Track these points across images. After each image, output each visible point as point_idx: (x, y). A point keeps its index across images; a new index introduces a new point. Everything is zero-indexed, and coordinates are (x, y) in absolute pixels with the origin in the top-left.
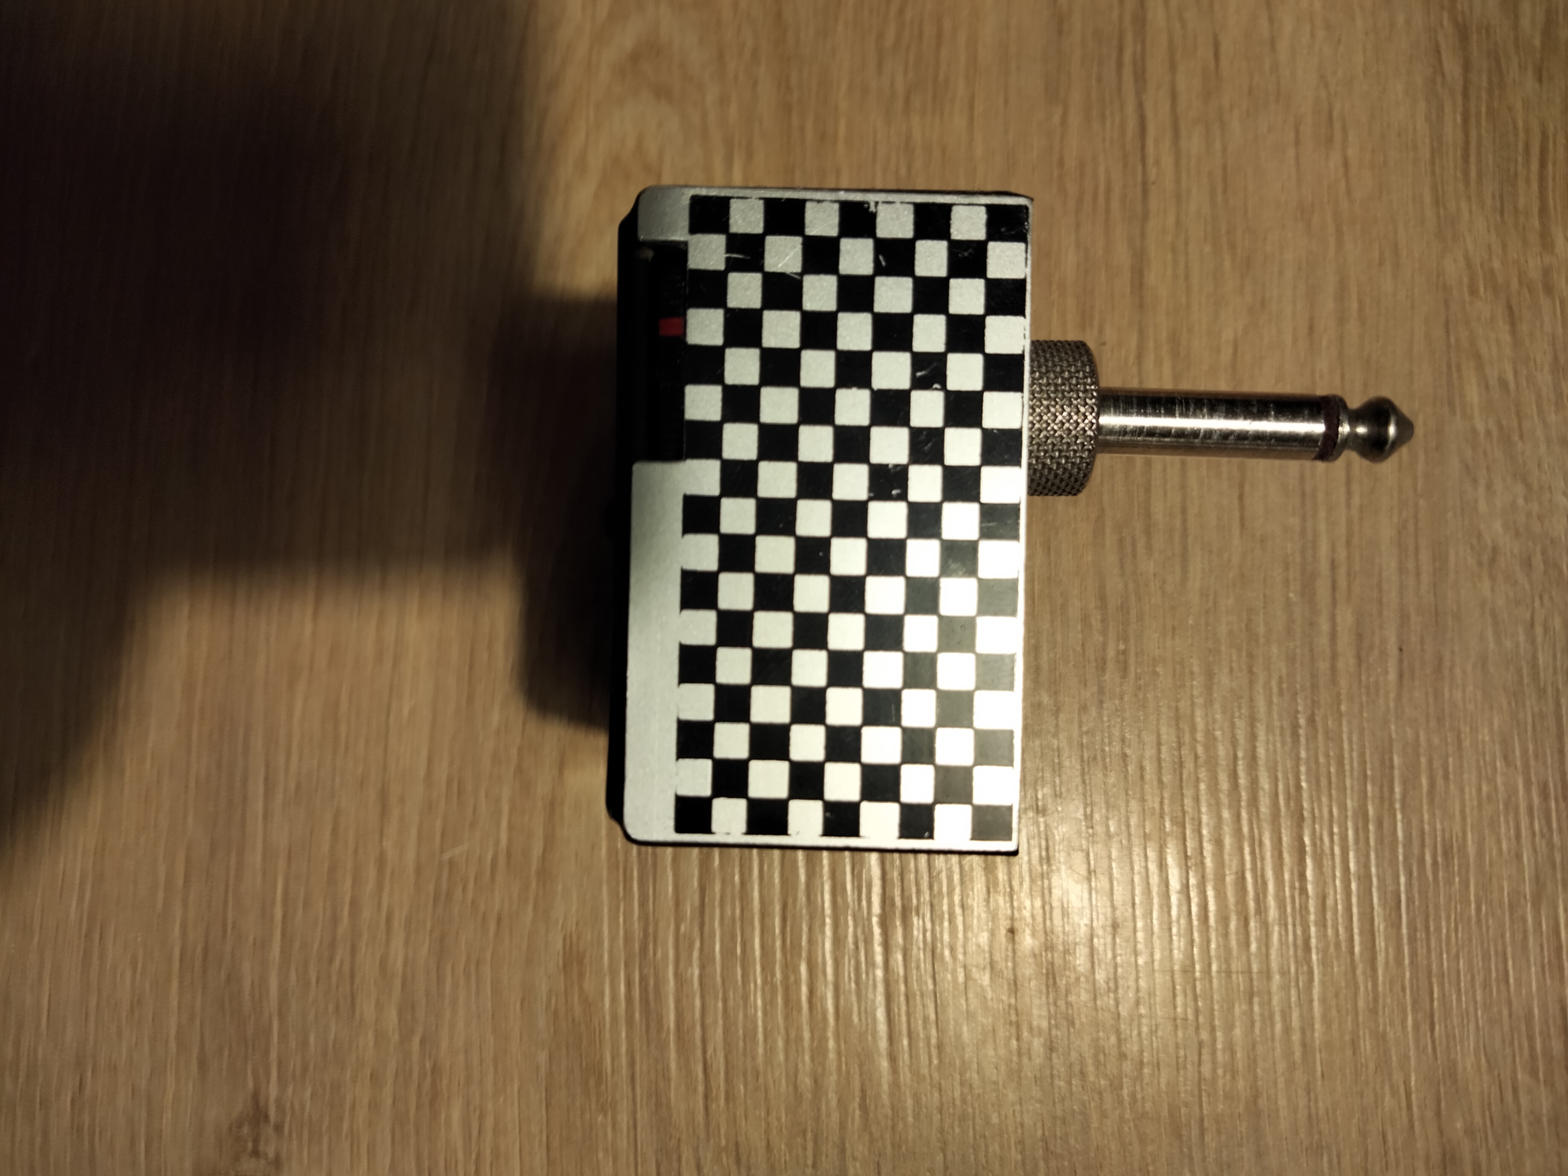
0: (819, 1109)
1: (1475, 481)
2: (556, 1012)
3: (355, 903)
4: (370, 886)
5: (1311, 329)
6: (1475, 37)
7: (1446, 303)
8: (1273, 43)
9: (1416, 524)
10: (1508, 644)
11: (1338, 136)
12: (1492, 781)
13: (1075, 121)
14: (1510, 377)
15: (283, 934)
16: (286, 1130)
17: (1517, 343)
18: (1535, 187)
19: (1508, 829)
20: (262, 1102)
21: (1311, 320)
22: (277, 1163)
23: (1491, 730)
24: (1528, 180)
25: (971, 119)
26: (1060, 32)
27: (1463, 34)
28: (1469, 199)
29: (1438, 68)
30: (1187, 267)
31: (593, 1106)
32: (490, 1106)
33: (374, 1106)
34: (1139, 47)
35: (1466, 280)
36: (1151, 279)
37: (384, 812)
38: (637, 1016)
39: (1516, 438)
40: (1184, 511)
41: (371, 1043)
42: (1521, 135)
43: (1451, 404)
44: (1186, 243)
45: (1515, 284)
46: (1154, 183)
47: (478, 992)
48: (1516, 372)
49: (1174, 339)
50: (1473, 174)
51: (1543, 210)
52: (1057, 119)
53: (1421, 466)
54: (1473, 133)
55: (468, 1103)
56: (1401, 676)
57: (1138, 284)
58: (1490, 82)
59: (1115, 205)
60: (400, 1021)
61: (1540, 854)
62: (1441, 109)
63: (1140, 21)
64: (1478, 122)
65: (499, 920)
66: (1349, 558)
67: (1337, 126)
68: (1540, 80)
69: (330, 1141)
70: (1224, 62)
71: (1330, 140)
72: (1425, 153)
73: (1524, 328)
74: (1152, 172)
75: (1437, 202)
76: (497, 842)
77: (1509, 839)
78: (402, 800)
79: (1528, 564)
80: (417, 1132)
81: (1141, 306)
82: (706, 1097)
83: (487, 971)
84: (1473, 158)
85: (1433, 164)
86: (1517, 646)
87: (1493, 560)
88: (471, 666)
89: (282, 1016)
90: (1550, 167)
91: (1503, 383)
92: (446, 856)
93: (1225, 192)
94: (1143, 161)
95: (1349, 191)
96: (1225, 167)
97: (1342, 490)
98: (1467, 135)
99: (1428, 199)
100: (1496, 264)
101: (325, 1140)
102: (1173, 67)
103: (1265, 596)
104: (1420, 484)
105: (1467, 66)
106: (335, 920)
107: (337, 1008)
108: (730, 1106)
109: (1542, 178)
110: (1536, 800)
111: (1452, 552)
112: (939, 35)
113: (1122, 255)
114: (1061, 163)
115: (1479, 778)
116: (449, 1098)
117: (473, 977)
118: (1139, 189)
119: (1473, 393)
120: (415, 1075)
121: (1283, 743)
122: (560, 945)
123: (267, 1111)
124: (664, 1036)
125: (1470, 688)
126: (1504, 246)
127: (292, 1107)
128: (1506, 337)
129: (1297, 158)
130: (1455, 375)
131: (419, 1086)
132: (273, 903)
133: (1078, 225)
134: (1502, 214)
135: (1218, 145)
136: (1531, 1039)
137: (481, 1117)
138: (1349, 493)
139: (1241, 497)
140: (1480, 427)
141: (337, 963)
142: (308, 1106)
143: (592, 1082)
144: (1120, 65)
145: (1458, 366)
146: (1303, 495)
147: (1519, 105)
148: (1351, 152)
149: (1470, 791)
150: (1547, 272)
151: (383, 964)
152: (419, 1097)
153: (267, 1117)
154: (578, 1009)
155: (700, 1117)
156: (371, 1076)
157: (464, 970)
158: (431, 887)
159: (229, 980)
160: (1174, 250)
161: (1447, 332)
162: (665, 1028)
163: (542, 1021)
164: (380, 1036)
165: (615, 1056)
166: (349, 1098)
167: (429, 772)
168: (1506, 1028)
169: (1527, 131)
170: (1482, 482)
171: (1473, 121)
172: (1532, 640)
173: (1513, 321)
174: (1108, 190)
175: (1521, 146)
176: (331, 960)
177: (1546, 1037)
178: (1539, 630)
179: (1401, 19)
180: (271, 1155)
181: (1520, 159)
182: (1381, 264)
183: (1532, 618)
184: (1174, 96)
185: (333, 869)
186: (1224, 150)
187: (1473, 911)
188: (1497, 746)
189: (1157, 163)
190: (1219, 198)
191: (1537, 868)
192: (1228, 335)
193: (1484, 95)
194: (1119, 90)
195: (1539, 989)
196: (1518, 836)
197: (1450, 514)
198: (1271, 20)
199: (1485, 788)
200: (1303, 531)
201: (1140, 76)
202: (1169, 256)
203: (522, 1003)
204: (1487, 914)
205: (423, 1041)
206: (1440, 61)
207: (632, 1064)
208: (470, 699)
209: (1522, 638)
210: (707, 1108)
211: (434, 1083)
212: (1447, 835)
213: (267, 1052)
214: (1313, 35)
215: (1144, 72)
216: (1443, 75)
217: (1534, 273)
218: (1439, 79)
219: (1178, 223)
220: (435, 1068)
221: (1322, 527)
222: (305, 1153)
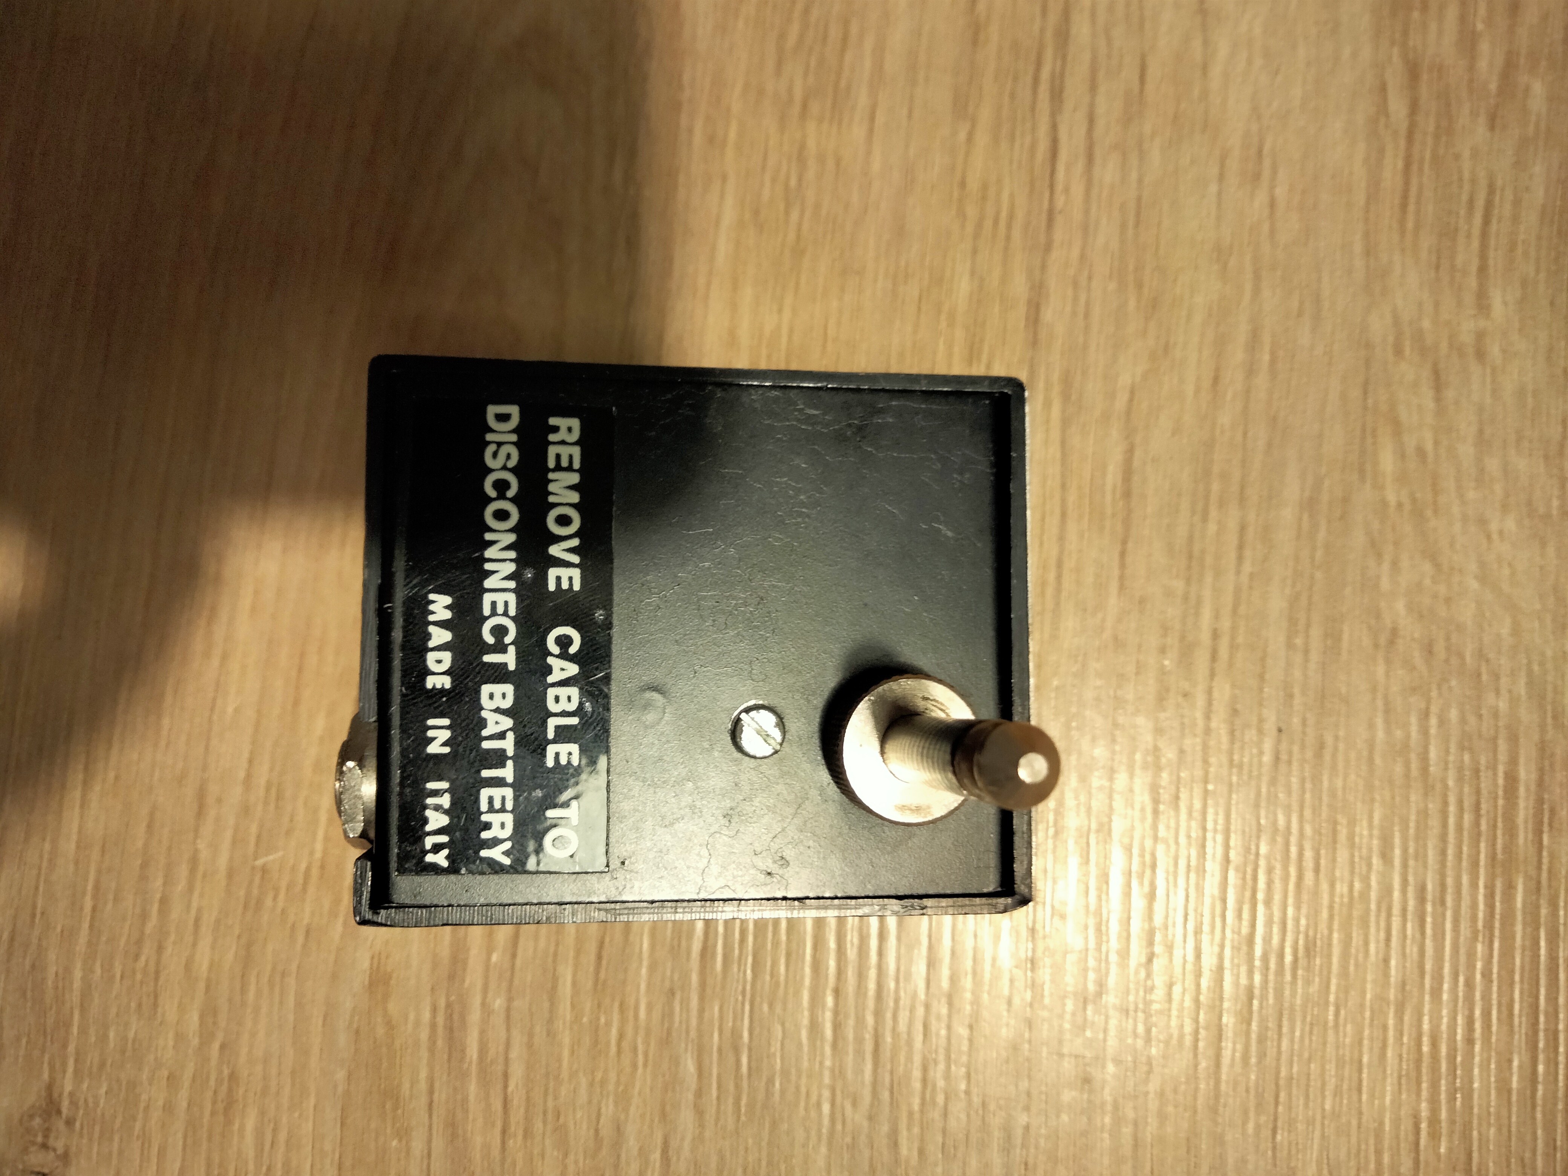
0: (619, 1156)
1: (1379, 556)
2: (357, 1032)
3: (164, 901)
4: (181, 886)
5: (1216, 380)
6: (1425, 77)
7: (1368, 363)
8: (1205, 68)
9: (1310, 597)
10: (1399, 734)
11: (1266, 173)
12: (1366, 880)
13: (982, 139)
14: (1429, 446)
15: (91, 927)
16: (78, 1125)
17: (1441, 411)
18: (1476, 244)
19: (1378, 930)
20: (55, 1095)
21: (1217, 370)
22: (65, 1158)
23: (1371, 826)
24: (1469, 236)
25: (871, 131)
26: (975, 42)
27: (1413, 72)
28: (1403, 250)
29: (1383, 109)
30: (1088, 304)
31: (389, 1131)
32: (284, 1120)
33: (169, 1108)
34: (1059, 63)
35: (1391, 339)
36: (1047, 315)
37: (200, 813)
38: (440, 1043)
39: (1429, 513)
40: (1060, 565)
41: (171, 1043)
42: (1467, 187)
43: (1362, 472)
44: (1090, 278)
45: (1444, 346)
46: (1060, 212)
47: (281, 1003)
48: (1436, 443)
49: (1067, 381)
50: (1410, 225)
51: (1483, 269)
52: (962, 136)
53: (1322, 535)
54: (1414, 181)
55: (262, 1113)
56: (1277, 759)
57: (1034, 319)
58: (1438, 127)
59: (1016, 234)
60: (200, 1025)
61: (1409, 960)
62: (1381, 151)
63: (1063, 36)
64: (1421, 169)
65: (308, 932)
66: (1234, 628)
67: (1267, 163)
68: (1492, 127)
69: (121, 1140)
70: (1150, 87)
71: (1257, 177)
72: (1360, 198)
73: (1450, 394)
74: (1060, 200)
75: (1368, 253)
76: (312, 853)
77: (1378, 942)
78: (219, 800)
79: (1429, 650)
80: (210, 1139)
81: (1034, 343)
82: (504, 1132)
83: (291, 981)
84: (1411, 208)
85: (1367, 212)
86: (1408, 737)
87: (1392, 642)
88: (300, 670)
89: (83, 1009)
90: (1494, 221)
91: (1421, 452)
92: (259, 862)
93: (1137, 224)
94: (1052, 187)
95: (1272, 232)
96: (1139, 199)
97: (1233, 555)
98: (1407, 183)
99: (1358, 247)
100: (1426, 324)
101: (117, 1138)
102: (1093, 88)
103: (1138, 662)
104: (1319, 554)
105: (1414, 107)
106: (144, 916)
107: (140, 1005)
108: (528, 1144)
109: (1484, 234)
110: (1411, 903)
111: (1346, 628)
112: (845, 39)
113: (1019, 286)
114: (963, 184)
115: (1352, 872)
116: (244, 1106)
117: (277, 990)
118: (1044, 216)
119: (1387, 462)
120: (212, 1083)
121: (1143, 819)
122: (366, 964)
123: (60, 1103)
124: (466, 1066)
125: (1352, 777)
126: (1437, 305)
127: (86, 1101)
128: (1430, 404)
129: (1220, 193)
130: (1369, 440)
131: (215, 1092)
132: (84, 893)
133: (975, 252)
134: (1438, 268)
135: (1134, 175)
136: (1379, 1153)
137: (275, 1130)
138: (1240, 558)
139: (1123, 554)
140: (1392, 498)
141: (143, 958)
142: (102, 1102)
143: (388, 1106)
144: (1036, 81)
145: (1374, 431)
146: (1190, 557)
147: (1466, 154)
148: (1280, 192)
149: (1341, 888)
150: (1480, 336)
151: (188, 966)
152: (214, 1102)
153: (59, 1112)
154: (380, 1031)
155: (496, 1152)
156: (168, 1078)
157: (269, 981)
158: (242, 893)
159: (33, 967)
160: (1075, 284)
161: (1365, 393)
162: (468, 1060)
163: (343, 1039)
164: (180, 1037)
165: (414, 1083)
166: (144, 1097)
167: (249, 776)
168: (1354, 1140)
169: (1473, 181)
170: (1387, 558)
171: (1415, 167)
172: (1425, 732)
173: (1438, 384)
174: (1011, 217)
175: (1465, 197)
176: (137, 957)
177: (1396, 1152)
178: (1433, 721)
179: (1347, 52)
180: (60, 1151)
181: (1462, 212)
182: (1300, 314)
183: (1428, 708)
184: (1091, 120)
185: (144, 865)
186: (1140, 181)
187: (1331, 1017)
188: (1375, 842)
189: (1067, 190)
190: (1130, 232)
191: (1404, 975)
192: (1125, 379)
193: (1430, 140)
194: (1033, 109)
195: (1393, 1102)
196: (1388, 939)
197: (1348, 590)
198: (1206, 43)
199: (1357, 885)
200: (1186, 598)
201: (1057, 95)
202: (1070, 292)
203: (325, 1020)
204: (1346, 1020)
205: (223, 1047)
206: (1385, 100)
207: (431, 1092)
208: (296, 703)
209: (1414, 729)
210: (503, 1143)
211: (230, 1090)
212: (1311, 933)
213: (65, 1046)
214: (1250, 62)
215: (1061, 91)
216: (1387, 116)
217: (1466, 337)
218: (1383, 120)
219: (1083, 257)
220: (233, 1077)
221: (1207, 593)
222: (95, 1150)
